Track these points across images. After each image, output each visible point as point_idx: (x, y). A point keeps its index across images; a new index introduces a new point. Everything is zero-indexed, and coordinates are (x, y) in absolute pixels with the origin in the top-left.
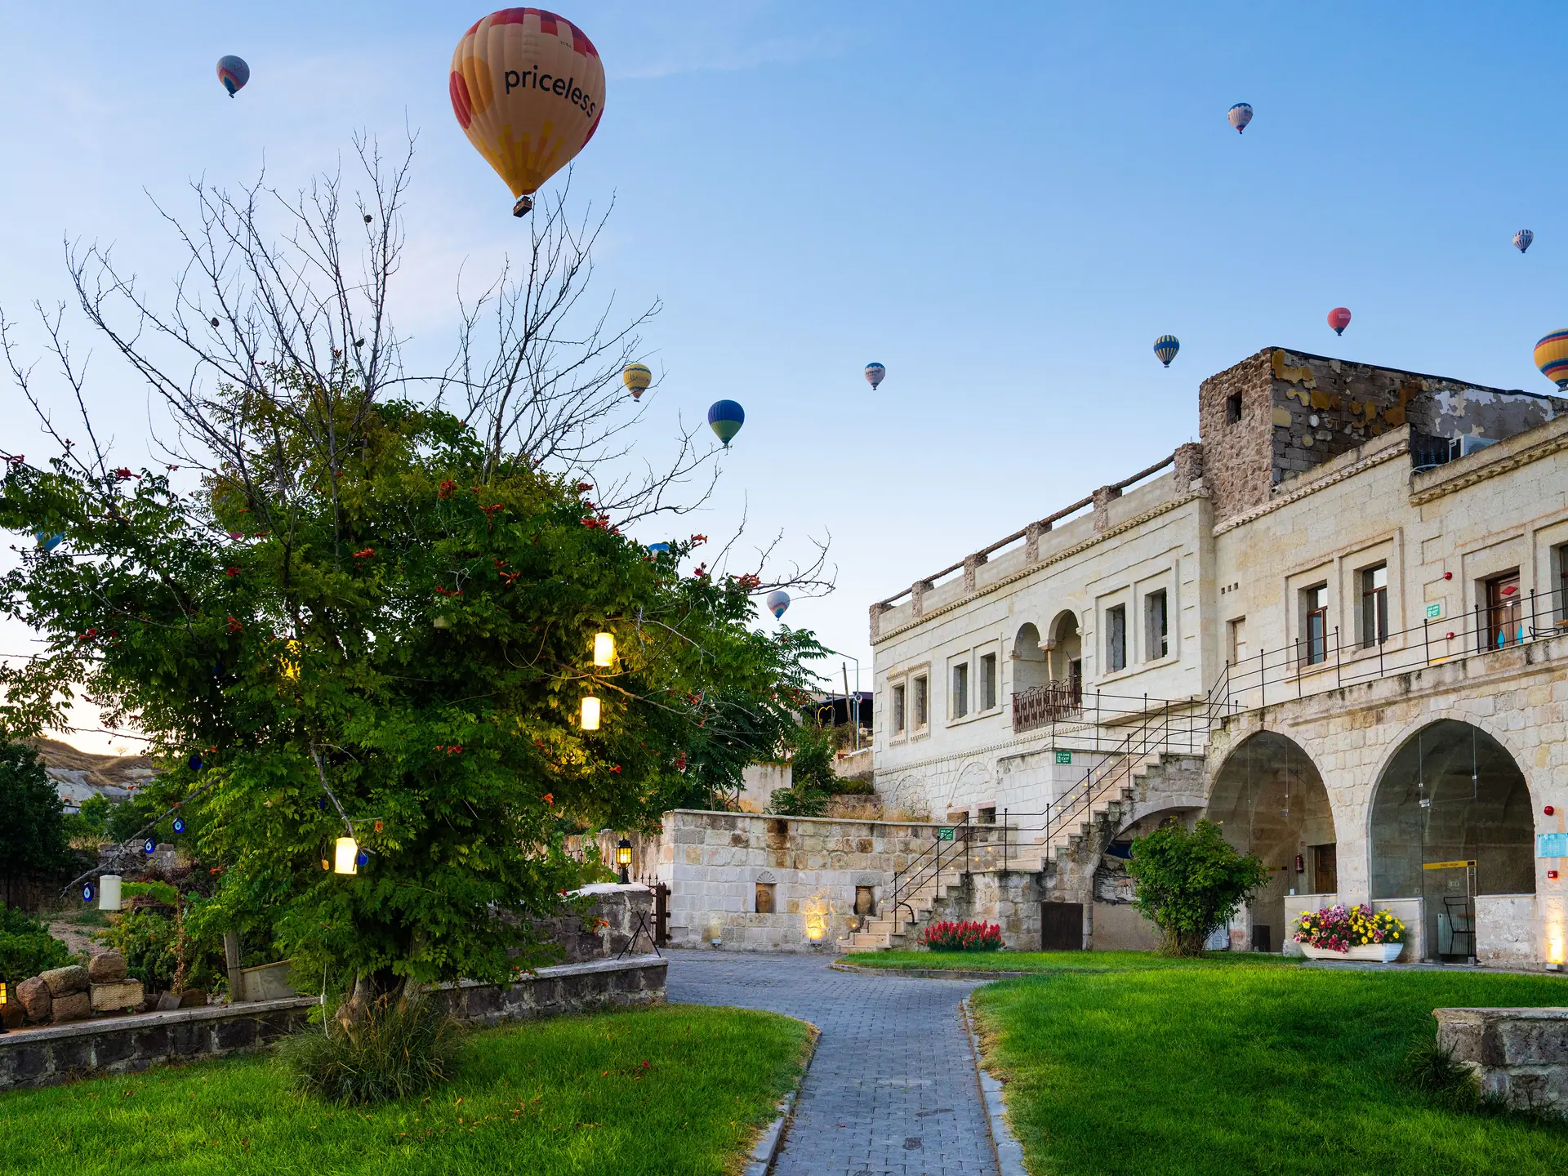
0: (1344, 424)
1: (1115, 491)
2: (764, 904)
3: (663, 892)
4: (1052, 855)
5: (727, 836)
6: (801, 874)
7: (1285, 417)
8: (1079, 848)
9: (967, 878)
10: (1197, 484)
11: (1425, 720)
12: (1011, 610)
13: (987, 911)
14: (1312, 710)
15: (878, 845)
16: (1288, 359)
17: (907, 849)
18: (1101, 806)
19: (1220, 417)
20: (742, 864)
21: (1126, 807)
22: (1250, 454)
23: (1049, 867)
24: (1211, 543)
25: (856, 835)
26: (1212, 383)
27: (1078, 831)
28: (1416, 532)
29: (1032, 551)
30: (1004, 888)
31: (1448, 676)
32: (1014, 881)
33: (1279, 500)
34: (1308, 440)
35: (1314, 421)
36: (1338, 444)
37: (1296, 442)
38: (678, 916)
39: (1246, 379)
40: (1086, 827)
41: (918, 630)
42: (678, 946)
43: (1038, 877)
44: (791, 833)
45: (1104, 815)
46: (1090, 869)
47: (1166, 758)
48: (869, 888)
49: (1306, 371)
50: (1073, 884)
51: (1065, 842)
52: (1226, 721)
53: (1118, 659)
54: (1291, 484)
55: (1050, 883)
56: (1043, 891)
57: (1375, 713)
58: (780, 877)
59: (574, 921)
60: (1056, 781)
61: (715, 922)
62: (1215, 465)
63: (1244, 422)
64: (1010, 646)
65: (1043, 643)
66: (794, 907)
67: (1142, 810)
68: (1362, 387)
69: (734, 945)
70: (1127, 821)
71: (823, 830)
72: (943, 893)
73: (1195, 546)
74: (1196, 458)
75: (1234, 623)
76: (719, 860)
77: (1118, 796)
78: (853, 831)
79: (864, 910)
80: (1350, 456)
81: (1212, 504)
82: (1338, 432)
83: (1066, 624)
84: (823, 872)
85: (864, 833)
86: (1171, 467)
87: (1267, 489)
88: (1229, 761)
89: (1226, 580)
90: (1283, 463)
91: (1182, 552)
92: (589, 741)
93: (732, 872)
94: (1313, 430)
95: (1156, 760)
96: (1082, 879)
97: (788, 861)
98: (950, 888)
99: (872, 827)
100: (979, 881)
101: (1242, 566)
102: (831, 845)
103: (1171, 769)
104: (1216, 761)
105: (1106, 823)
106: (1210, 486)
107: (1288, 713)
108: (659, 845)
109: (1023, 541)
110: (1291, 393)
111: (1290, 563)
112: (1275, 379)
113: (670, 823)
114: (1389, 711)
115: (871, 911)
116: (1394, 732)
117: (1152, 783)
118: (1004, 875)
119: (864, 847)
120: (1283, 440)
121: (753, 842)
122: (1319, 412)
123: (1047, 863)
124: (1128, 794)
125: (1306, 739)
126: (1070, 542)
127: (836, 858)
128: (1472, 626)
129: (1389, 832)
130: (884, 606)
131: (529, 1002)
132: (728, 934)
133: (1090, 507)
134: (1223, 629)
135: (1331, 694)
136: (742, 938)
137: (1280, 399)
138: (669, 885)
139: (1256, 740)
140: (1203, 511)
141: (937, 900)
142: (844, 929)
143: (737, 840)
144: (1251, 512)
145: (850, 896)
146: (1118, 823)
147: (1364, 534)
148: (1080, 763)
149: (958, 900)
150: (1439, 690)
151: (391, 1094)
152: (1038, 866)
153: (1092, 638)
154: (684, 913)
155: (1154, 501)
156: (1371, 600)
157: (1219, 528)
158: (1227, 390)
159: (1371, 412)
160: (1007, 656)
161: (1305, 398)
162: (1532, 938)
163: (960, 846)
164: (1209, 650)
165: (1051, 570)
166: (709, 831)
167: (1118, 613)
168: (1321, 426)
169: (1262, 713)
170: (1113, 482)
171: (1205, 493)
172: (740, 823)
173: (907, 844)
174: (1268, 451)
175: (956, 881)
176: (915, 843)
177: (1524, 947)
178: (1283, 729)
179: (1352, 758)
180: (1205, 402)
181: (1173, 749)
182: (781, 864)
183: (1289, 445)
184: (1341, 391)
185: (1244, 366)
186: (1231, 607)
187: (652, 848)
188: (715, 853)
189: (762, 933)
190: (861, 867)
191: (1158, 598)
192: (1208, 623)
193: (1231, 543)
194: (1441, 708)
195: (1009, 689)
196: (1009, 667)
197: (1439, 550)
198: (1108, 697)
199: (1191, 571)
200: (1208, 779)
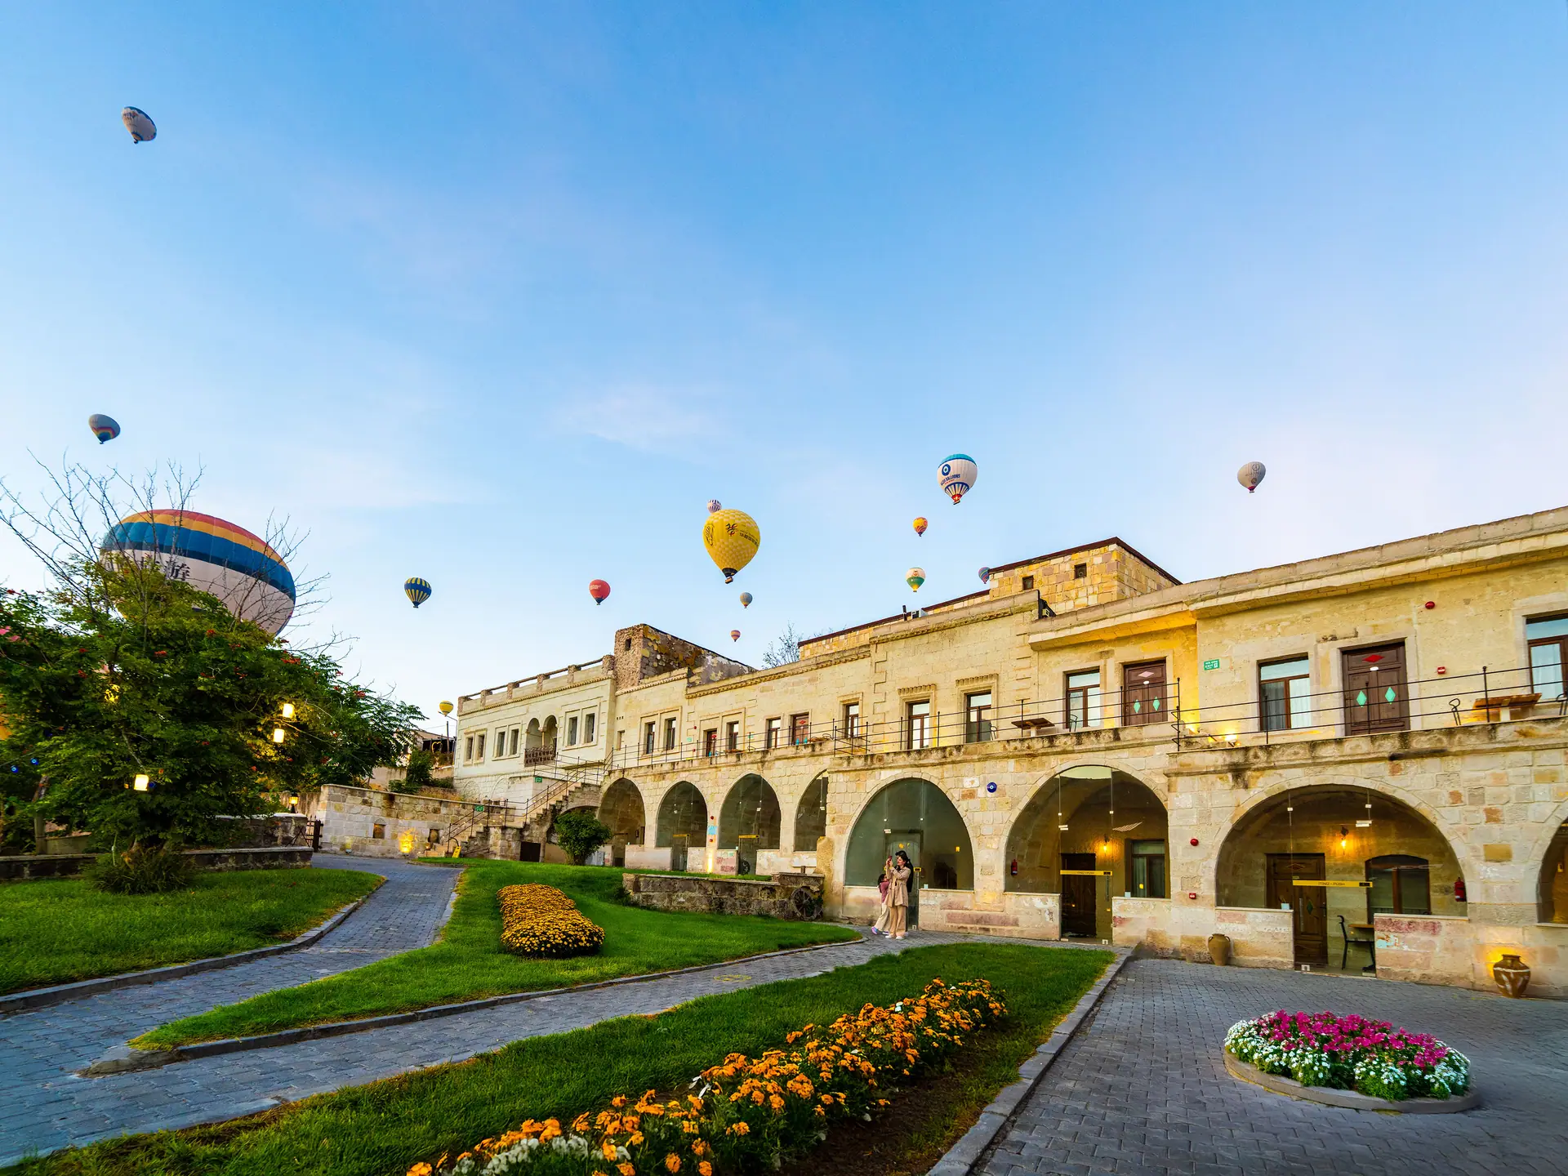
0: (670, 661)
1: (578, 668)
2: (378, 833)
3: (318, 825)
4: (528, 821)
5: (360, 800)
6: (400, 821)
7: (647, 653)
8: (541, 819)
9: (487, 829)
10: (611, 672)
11: (678, 781)
12: (528, 711)
13: (495, 844)
14: (642, 772)
15: (444, 810)
16: (651, 630)
17: (458, 814)
18: (553, 802)
19: (622, 647)
20: (367, 814)
21: (564, 804)
22: (632, 665)
23: (526, 827)
24: (614, 699)
25: (431, 806)
26: (621, 632)
27: (541, 812)
28: (686, 710)
29: (540, 687)
30: (503, 834)
31: (687, 765)
32: (509, 831)
33: (641, 686)
34: (656, 664)
35: (659, 657)
36: (668, 668)
37: (651, 664)
38: (327, 836)
39: (633, 634)
40: (545, 810)
41: (482, 713)
42: (325, 852)
43: (521, 831)
44: (397, 801)
45: (554, 806)
46: (545, 829)
47: (584, 785)
48: (437, 831)
49: (657, 637)
50: (537, 834)
51: (535, 816)
52: (610, 772)
53: (572, 741)
54: (646, 681)
55: (526, 834)
56: (522, 837)
57: (662, 776)
58: (389, 823)
59: (261, 828)
60: (534, 789)
61: (349, 841)
62: (618, 665)
63: (631, 651)
64: (526, 727)
65: (541, 728)
66: (395, 837)
67: (571, 806)
68: (679, 648)
69: (359, 853)
70: (564, 810)
71: (415, 802)
72: (474, 835)
73: (607, 698)
74: (612, 661)
75: (621, 732)
76: (354, 811)
77: (561, 799)
78: (431, 803)
79: (434, 840)
80: (666, 675)
81: (616, 681)
82: (668, 664)
83: (552, 721)
84: (413, 821)
85: (437, 805)
86: (601, 663)
87: (637, 680)
88: (609, 789)
89: (619, 715)
90: (644, 671)
91: (602, 699)
92: (276, 746)
93: (360, 818)
94: (658, 661)
95: (580, 785)
96: (541, 833)
97: (393, 814)
98: (478, 833)
99: (441, 802)
100: (492, 830)
101: (626, 708)
102: (418, 809)
103: (586, 790)
104: (605, 788)
105: (554, 810)
106: (616, 674)
107: (633, 772)
108: (318, 801)
109: (535, 681)
110: (650, 644)
111: (644, 711)
112: (644, 637)
113: (325, 791)
114: (667, 775)
115: (437, 841)
116: (668, 784)
117: (577, 795)
118: (504, 828)
119: (436, 811)
120: (645, 662)
121: (374, 804)
122: (661, 654)
123: (525, 824)
124: (566, 798)
125: (637, 782)
126: (557, 686)
127: (422, 815)
128: (701, 747)
129: (664, 822)
130: (467, 698)
131: (231, 863)
132: (355, 847)
133: (566, 673)
134: (616, 735)
135: (648, 766)
136: (363, 850)
137: (645, 645)
138: (323, 821)
139: (621, 781)
140: (612, 684)
141: (471, 837)
142: (422, 849)
143: (365, 802)
144: (631, 689)
145: (427, 833)
146: (560, 810)
147: (670, 706)
148: (546, 783)
149: (482, 839)
150: (684, 770)
151: (154, 890)
152: (521, 826)
153: (562, 730)
154: (330, 836)
155: (594, 675)
156: (670, 731)
157: (618, 692)
158: (626, 637)
159: (681, 657)
160: (524, 731)
161: (656, 647)
162: (703, 864)
163: (486, 814)
164: (610, 742)
165: (547, 697)
166: (349, 796)
167: (574, 720)
168: (661, 659)
169: (623, 771)
170: (578, 664)
171: (613, 677)
172: (368, 794)
173: (458, 812)
174: (639, 666)
175: (482, 830)
176: (463, 812)
177: (700, 867)
178: (630, 778)
179: (654, 791)
180: (617, 640)
181: (587, 782)
182: (389, 815)
183: (648, 665)
184: (670, 647)
185: (633, 628)
186: (620, 726)
187: (314, 802)
188: (351, 807)
189: (375, 848)
190: (434, 820)
191: (591, 717)
192: (610, 731)
193: (622, 700)
194: (683, 777)
195: (524, 746)
196: (525, 737)
197: (693, 717)
198: (567, 755)
199: (605, 708)
200: (601, 796)
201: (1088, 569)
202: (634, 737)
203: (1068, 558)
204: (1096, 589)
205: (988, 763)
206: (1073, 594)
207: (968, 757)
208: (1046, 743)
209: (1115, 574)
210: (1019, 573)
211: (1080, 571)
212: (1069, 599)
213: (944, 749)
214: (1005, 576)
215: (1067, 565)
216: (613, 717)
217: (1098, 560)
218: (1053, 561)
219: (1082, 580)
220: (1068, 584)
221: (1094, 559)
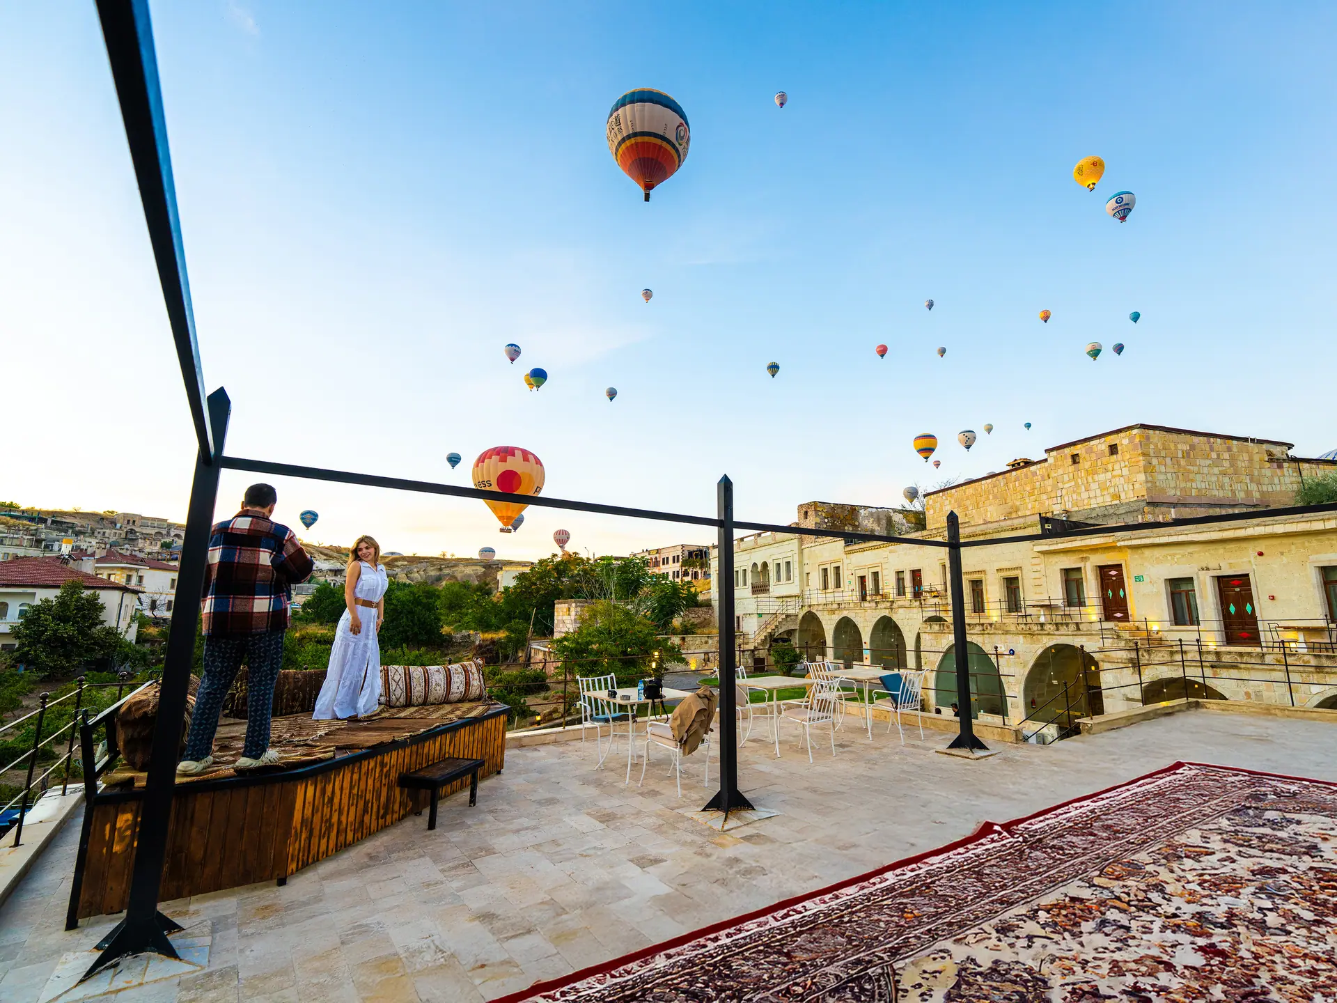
0: (835, 521)
4: (756, 644)
7: (818, 520)
8: (764, 642)
11: (843, 616)
12: (750, 558)
14: (821, 608)
16: (819, 504)
18: (770, 630)
19: (803, 516)
21: (776, 631)
23: (756, 648)
24: (801, 551)
25: (703, 640)
26: (801, 506)
27: (763, 638)
28: (845, 561)
29: (756, 542)
30: (744, 655)
31: (847, 605)
32: (746, 652)
35: (826, 520)
39: (808, 508)
40: (765, 636)
43: (753, 651)
45: (770, 633)
46: (767, 648)
47: (787, 616)
48: (708, 654)
49: (824, 507)
50: (762, 652)
51: (759, 641)
52: (802, 607)
53: (779, 579)
54: (820, 540)
55: (756, 653)
56: (754, 655)
57: (833, 612)
60: (758, 623)
63: (808, 520)
64: (750, 568)
65: (759, 569)
67: (780, 631)
68: (839, 510)
70: (777, 634)
71: (695, 639)
73: (797, 552)
75: (808, 574)
77: (773, 628)
78: (703, 638)
79: (707, 660)
81: (801, 541)
82: (833, 523)
83: (765, 565)
85: (706, 639)
88: (803, 617)
89: (805, 562)
91: (794, 553)
95: (784, 617)
96: (765, 651)
99: (708, 637)
101: (809, 559)
102: (697, 643)
103: (789, 619)
104: (800, 617)
105: (771, 635)
107: (815, 607)
110: (820, 513)
111: (820, 562)
112: (815, 509)
114: (836, 612)
116: (837, 618)
117: (783, 623)
118: (743, 651)
119: (706, 643)
120: (818, 525)
122: (828, 517)
124: (777, 627)
125: (819, 614)
127: (699, 646)
128: (857, 589)
134: (805, 575)
135: (824, 604)
137: (817, 515)
139: (809, 612)
140: (799, 543)
144: (810, 545)
145: (702, 656)
146: (774, 636)
147: (835, 559)
148: (765, 618)
150: (845, 609)
152: (753, 648)
153: (772, 571)
155: (787, 536)
157: (803, 548)
158: (804, 509)
159: (842, 517)
160: (750, 571)
161: (824, 515)
164: (801, 581)
165: (761, 549)
167: (778, 565)
169: (810, 605)
178: (814, 611)
179: (829, 622)
180: (799, 512)
181: (790, 611)
184: (834, 512)
185: (808, 504)
186: (807, 569)
190: (706, 648)
191: (788, 563)
192: (801, 573)
193: (806, 551)
194: (845, 614)
195: (750, 581)
196: (750, 574)
197: (851, 567)
198: (776, 589)
199: (796, 558)
200: (798, 621)
201: (1119, 448)
202: (816, 580)
203: (1102, 440)
204: (1127, 463)
205: (1008, 636)
206: (1110, 467)
207: (997, 632)
208: (1039, 628)
209: (1140, 451)
210: (1068, 451)
211: (1113, 449)
212: (1107, 471)
213: (983, 624)
214: (1058, 454)
215: (1102, 445)
216: (801, 564)
217: (1125, 441)
218: (1092, 443)
219: (1115, 456)
220: (1105, 460)
221: (1123, 441)
